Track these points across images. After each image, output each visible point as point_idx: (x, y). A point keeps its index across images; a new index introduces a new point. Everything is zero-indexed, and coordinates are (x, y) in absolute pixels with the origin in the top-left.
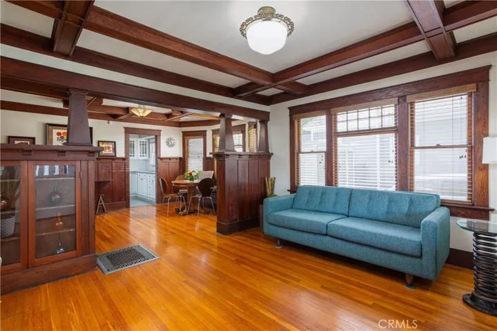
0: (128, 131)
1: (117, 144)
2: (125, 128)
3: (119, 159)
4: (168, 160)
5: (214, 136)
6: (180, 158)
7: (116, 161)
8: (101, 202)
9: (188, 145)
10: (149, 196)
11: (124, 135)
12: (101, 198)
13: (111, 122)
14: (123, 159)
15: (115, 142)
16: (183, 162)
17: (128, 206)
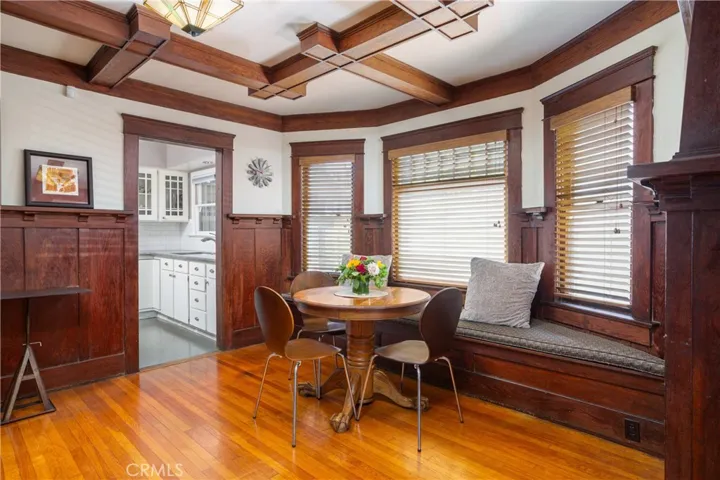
0: (134, 128)
1: (95, 165)
2: (124, 116)
3: (103, 214)
4: (252, 223)
5: (392, 154)
6: (285, 219)
7: (91, 222)
8: (29, 370)
9: (306, 181)
10: (193, 322)
11: (120, 137)
12: (29, 355)
13: (73, 90)
14: (118, 216)
15: (88, 161)
16: (291, 228)
17: (132, 366)
